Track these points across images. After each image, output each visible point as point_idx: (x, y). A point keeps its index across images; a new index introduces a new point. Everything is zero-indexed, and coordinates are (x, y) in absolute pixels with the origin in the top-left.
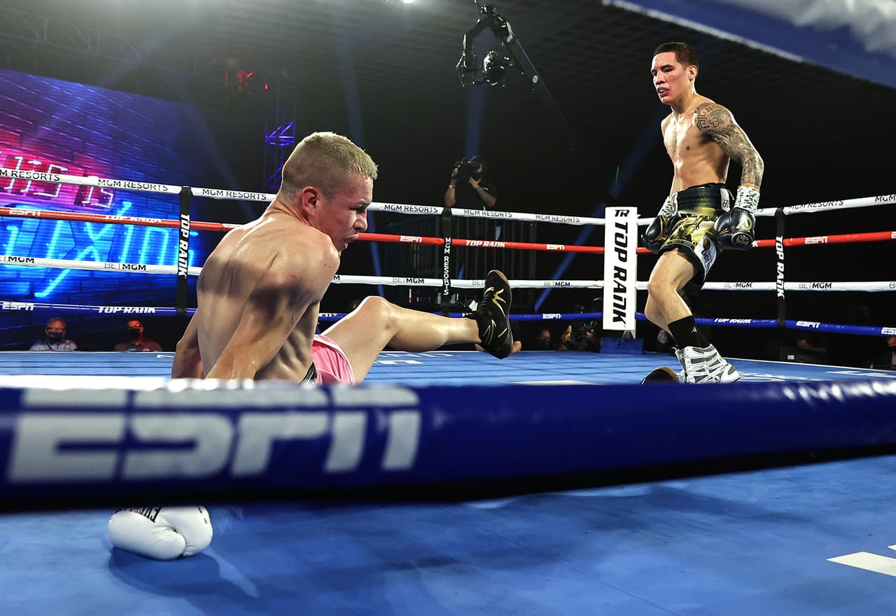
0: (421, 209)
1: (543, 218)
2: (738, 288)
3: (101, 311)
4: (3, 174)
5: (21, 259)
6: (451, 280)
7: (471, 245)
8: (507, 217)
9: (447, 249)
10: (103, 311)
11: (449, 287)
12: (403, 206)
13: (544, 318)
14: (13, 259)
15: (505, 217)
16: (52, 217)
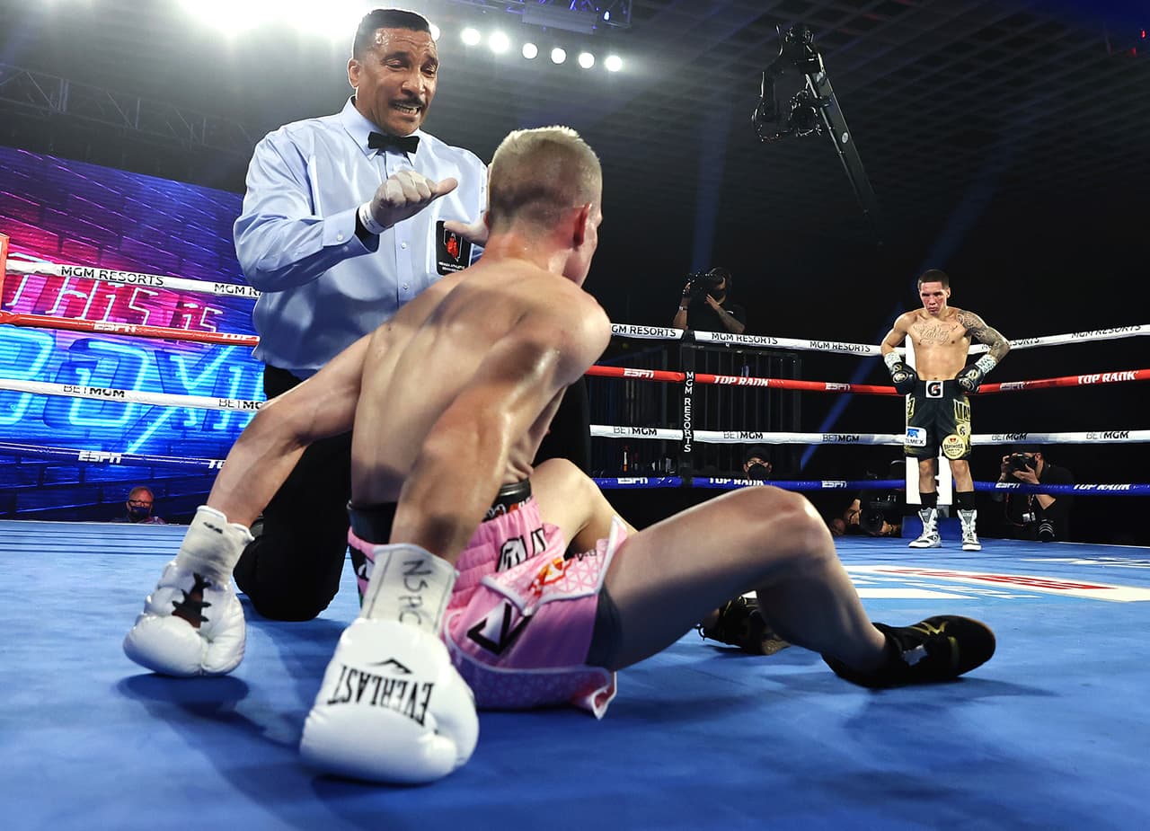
0: (653, 331)
1: (821, 345)
2: (1108, 439)
3: (211, 465)
4: (89, 274)
5: (107, 392)
6: (695, 432)
7: (722, 382)
8: (771, 344)
9: (689, 387)
10: (215, 466)
11: (691, 440)
12: (628, 327)
13: (824, 486)
14: (95, 392)
15: (767, 344)
16: (150, 334)
